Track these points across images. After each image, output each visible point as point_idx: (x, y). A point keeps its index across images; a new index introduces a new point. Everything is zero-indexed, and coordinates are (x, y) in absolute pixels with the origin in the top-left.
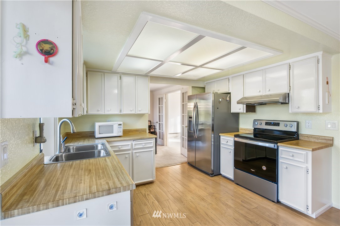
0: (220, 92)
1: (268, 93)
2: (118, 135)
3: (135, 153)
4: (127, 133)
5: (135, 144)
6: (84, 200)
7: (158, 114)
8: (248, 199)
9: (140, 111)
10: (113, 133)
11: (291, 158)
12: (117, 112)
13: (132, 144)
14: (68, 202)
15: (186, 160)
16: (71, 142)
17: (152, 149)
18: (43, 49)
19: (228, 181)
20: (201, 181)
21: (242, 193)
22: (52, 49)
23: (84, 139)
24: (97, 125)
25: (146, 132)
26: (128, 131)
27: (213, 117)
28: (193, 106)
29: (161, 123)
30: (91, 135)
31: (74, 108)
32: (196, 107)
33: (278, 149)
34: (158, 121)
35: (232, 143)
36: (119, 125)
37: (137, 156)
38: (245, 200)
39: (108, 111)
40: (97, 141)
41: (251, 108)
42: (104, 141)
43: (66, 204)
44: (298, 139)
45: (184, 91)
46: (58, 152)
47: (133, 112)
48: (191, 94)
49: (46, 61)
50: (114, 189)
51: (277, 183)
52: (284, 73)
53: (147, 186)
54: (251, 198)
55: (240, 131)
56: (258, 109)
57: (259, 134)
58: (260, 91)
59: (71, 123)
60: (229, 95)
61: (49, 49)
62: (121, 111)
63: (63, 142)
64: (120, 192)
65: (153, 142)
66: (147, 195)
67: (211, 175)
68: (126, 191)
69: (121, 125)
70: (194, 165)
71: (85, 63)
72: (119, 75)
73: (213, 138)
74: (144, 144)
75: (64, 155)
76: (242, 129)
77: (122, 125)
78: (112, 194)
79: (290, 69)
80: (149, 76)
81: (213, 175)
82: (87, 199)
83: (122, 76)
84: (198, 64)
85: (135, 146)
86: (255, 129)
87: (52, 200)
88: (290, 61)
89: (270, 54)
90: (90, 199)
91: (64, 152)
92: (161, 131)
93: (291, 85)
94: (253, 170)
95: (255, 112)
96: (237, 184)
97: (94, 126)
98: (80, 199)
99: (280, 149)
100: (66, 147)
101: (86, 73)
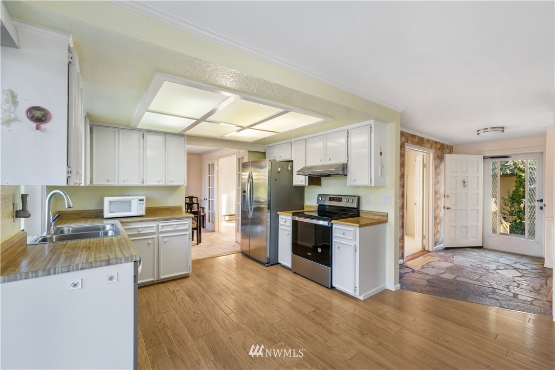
0: (278, 159)
1: (329, 163)
2: (139, 214)
3: (162, 237)
4: (152, 212)
5: (162, 226)
6: (78, 270)
7: (207, 187)
8: (301, 287)
9: (171, 182)
10: (130, 211)
11: (342, 236)
12: (138, 183)
13: (158, 226)
14: (60, 271)
15: (238, 248)
16: (65, 224)
17: (187, 233)
18: (34, 116)
19: (286, 270)
20: (252, 272)
21: (297, 282)
22: (44, 116)
23: (87, 220)
24: (107, 200)
25: (182, 211)
26: (155, 210)
27: (270, 191)
28: (247, 177)
29: (211, 199)
30: (98, 214)
31: (69, 177)
32: (250, 177)
33: (332, 227)
34: (207, 196)
35: (290, 224)
36: (140, 200)
37: (165, 242)
38: (298, 288)
39: (124, 181)
40: (105, 222)
41: (315, 180)
42: (117, 222)
43: (58, 273)
44: (359, 216)
45: (240, 157)
46: (45, 233)
47: (161, 184)
48: (247, 161)
49: (38, 128)
50: (114, 260)
51: (331, 266)
52: (343, 141)
53: (179, 281)
54: (305, 286)
55: (305, 208)
56: (324, 181)
57: (324, 212)
58: (321, 160)
59: (66, 195)
60: (291, 163)
61: (41, 116)
62: (143, 182)
63: (53, 221)
64: (121, 263)
65: (189, 223)
66: (176, 291)
67: (266, 265)
68: (128, 262)
69: (143, 200)
70: (248, 254)
71: (89, 117)
72: (141, 133)
73: (269, 217)
74: (175, 226)
75: (56, 237)
76: (307, 206)
77: (145, 200)
78: (112, 264)
79: (348, 137)
80: (186, 135)
81: (269, 264)
82: (82, 269)
83: (146, 134)
84: (246, 125)
85: (162, 229)
86: (320, 206)
87: (42, 268)
88: (348, 127)
89: (320, 119)
90: (86, 269)
91: (54, 234)
92: (211, 211)
93: (349, 155)
94: (309, 254)
95: (320, 185)
96: (295, 273)
97: (102, 202)
98: (75, 269)
99: (334, 226)
100: (59, 229)
101: (91, 128)
